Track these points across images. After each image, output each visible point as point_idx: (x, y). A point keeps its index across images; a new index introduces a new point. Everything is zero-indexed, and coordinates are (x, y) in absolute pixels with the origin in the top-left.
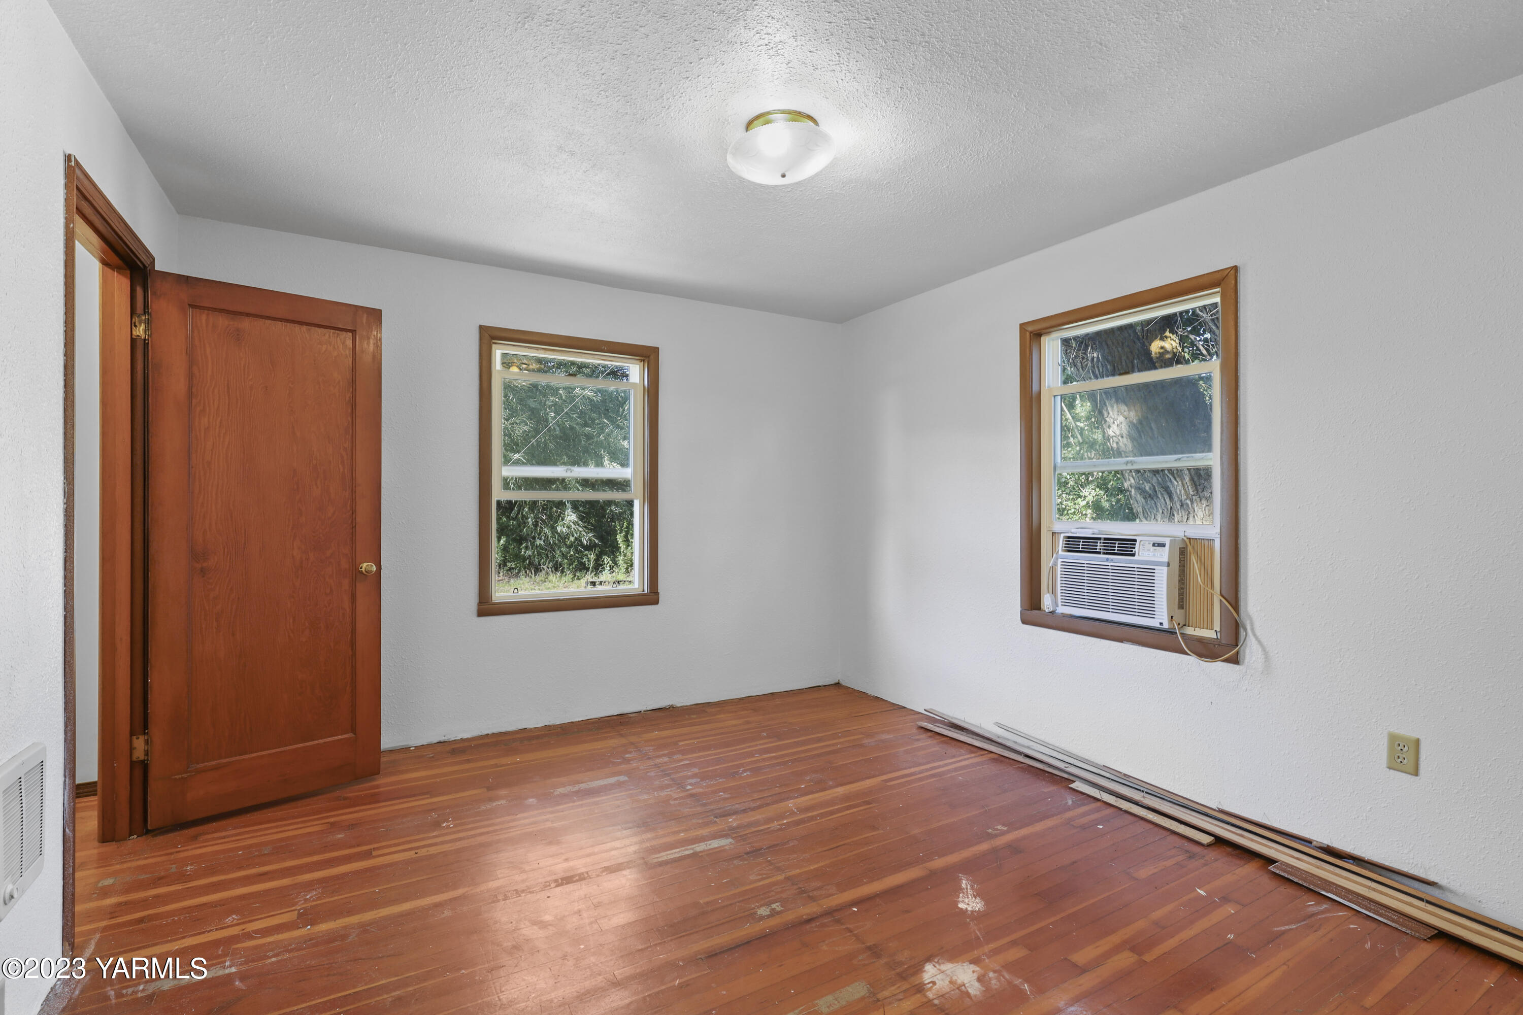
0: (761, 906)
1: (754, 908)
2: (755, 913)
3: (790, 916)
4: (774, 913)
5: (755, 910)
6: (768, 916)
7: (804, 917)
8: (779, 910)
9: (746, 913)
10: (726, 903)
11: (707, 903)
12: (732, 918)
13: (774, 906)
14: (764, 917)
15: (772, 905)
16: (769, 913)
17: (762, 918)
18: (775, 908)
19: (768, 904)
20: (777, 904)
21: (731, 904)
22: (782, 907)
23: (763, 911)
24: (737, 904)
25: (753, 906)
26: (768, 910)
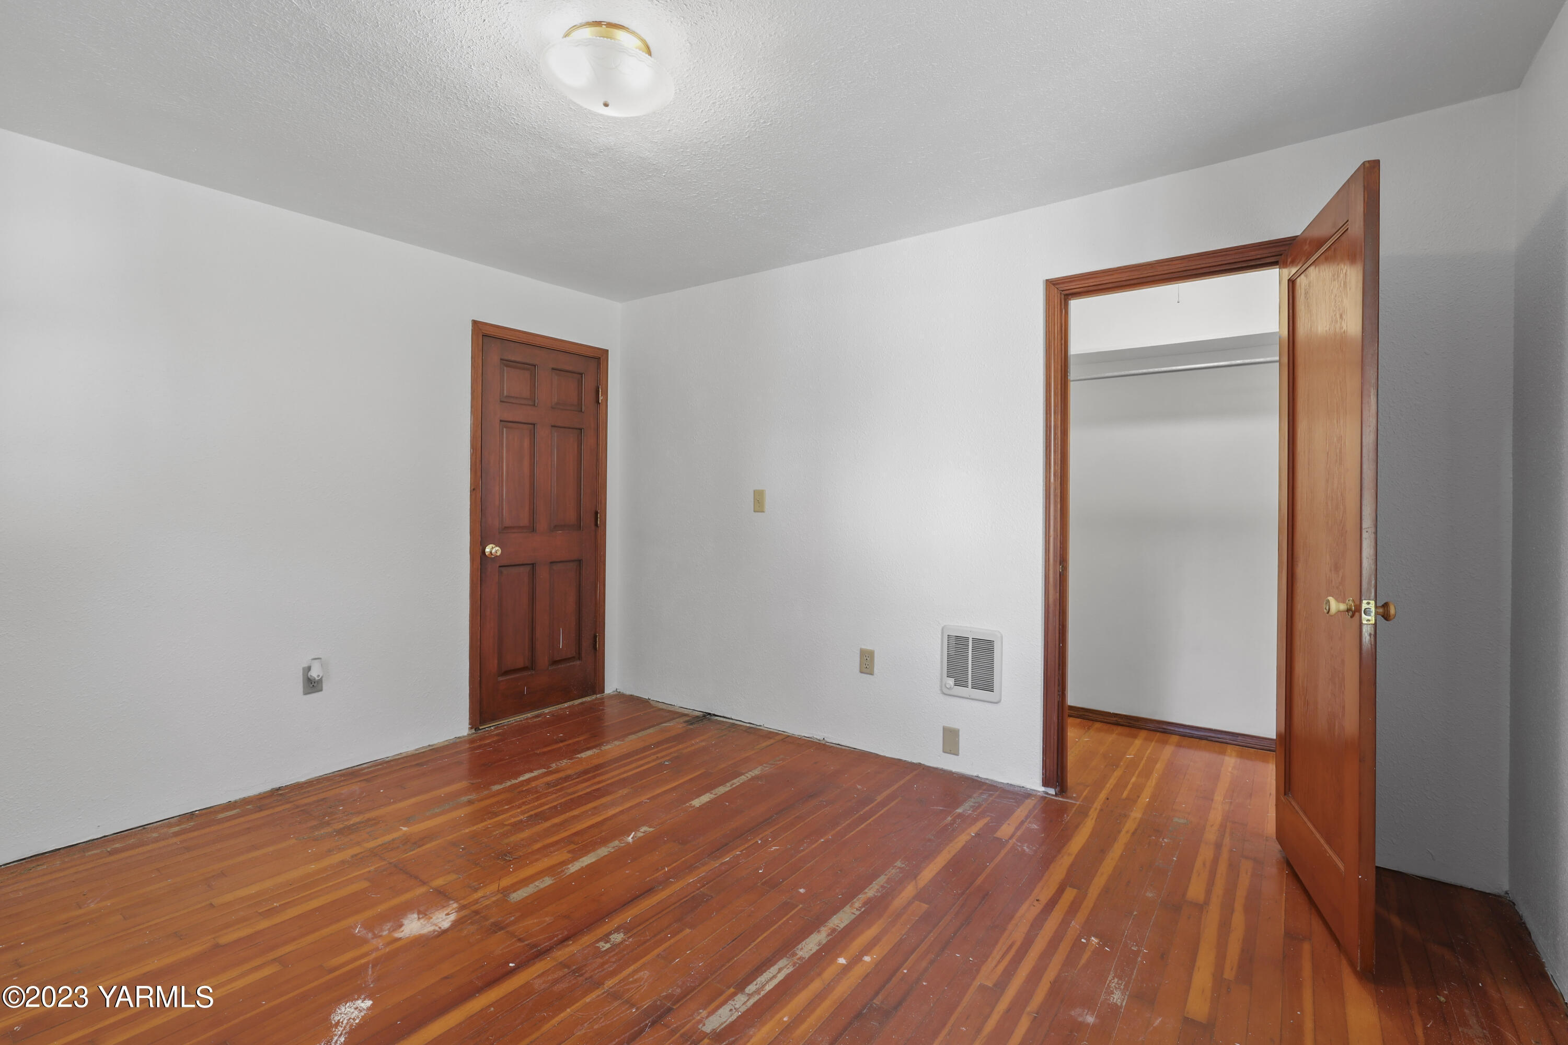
0: (622, 943)
1: (629, 938)
2: (625, 934)
3: (586, 940)
4: (606, 938)
5: (627, 936)
6: (610, 933)
7: (571, 942)
8: (600, 943)
9: (635, 931)
10: (662, 935)
11: (682, 930)
12: (648, 923)
13: (608, 946)
14: (615, 932)
15: (610, 946)
16: (610, 937)
17: (617, 930)
18: (606, 943)
19: (614, 946)
20: (604, 949)
21: (655, 936)
22: (599, 947)
23: (617, 937)
24: (648, 938)
25: (631, 940)
26: (612, 940)
